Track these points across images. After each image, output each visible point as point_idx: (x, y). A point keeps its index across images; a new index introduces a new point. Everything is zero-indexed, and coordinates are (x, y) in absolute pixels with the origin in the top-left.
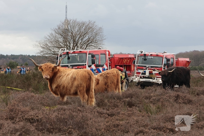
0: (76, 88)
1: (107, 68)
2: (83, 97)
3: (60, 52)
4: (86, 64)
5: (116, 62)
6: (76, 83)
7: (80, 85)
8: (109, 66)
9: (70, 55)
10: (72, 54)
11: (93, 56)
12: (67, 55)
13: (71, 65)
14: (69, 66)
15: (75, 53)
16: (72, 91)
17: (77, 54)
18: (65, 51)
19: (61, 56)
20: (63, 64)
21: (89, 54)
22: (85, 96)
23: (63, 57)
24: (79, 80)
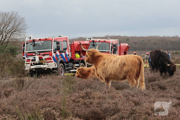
0: (125, 74)
1: (68, 54)
2: (132, 82)
3: (26, 40)
4: (51, 51)
5: (75, 48)
6: (125, 69)
7: (130, 70)
8: (70, 51)
9: (36, 42)
10: (38, 41)
11: (58, 43)
12: (33, 42)
13: (38, 52)
14: (36, 52)
15: (41, 40)
16: (121, 76)
17: (43, 41)
18: (31, 39)
19: (27, 43)
20: (29, 50)
21: (54, 41)
22: (134, 81)
23: (29, 44)
24: (130, 66)
